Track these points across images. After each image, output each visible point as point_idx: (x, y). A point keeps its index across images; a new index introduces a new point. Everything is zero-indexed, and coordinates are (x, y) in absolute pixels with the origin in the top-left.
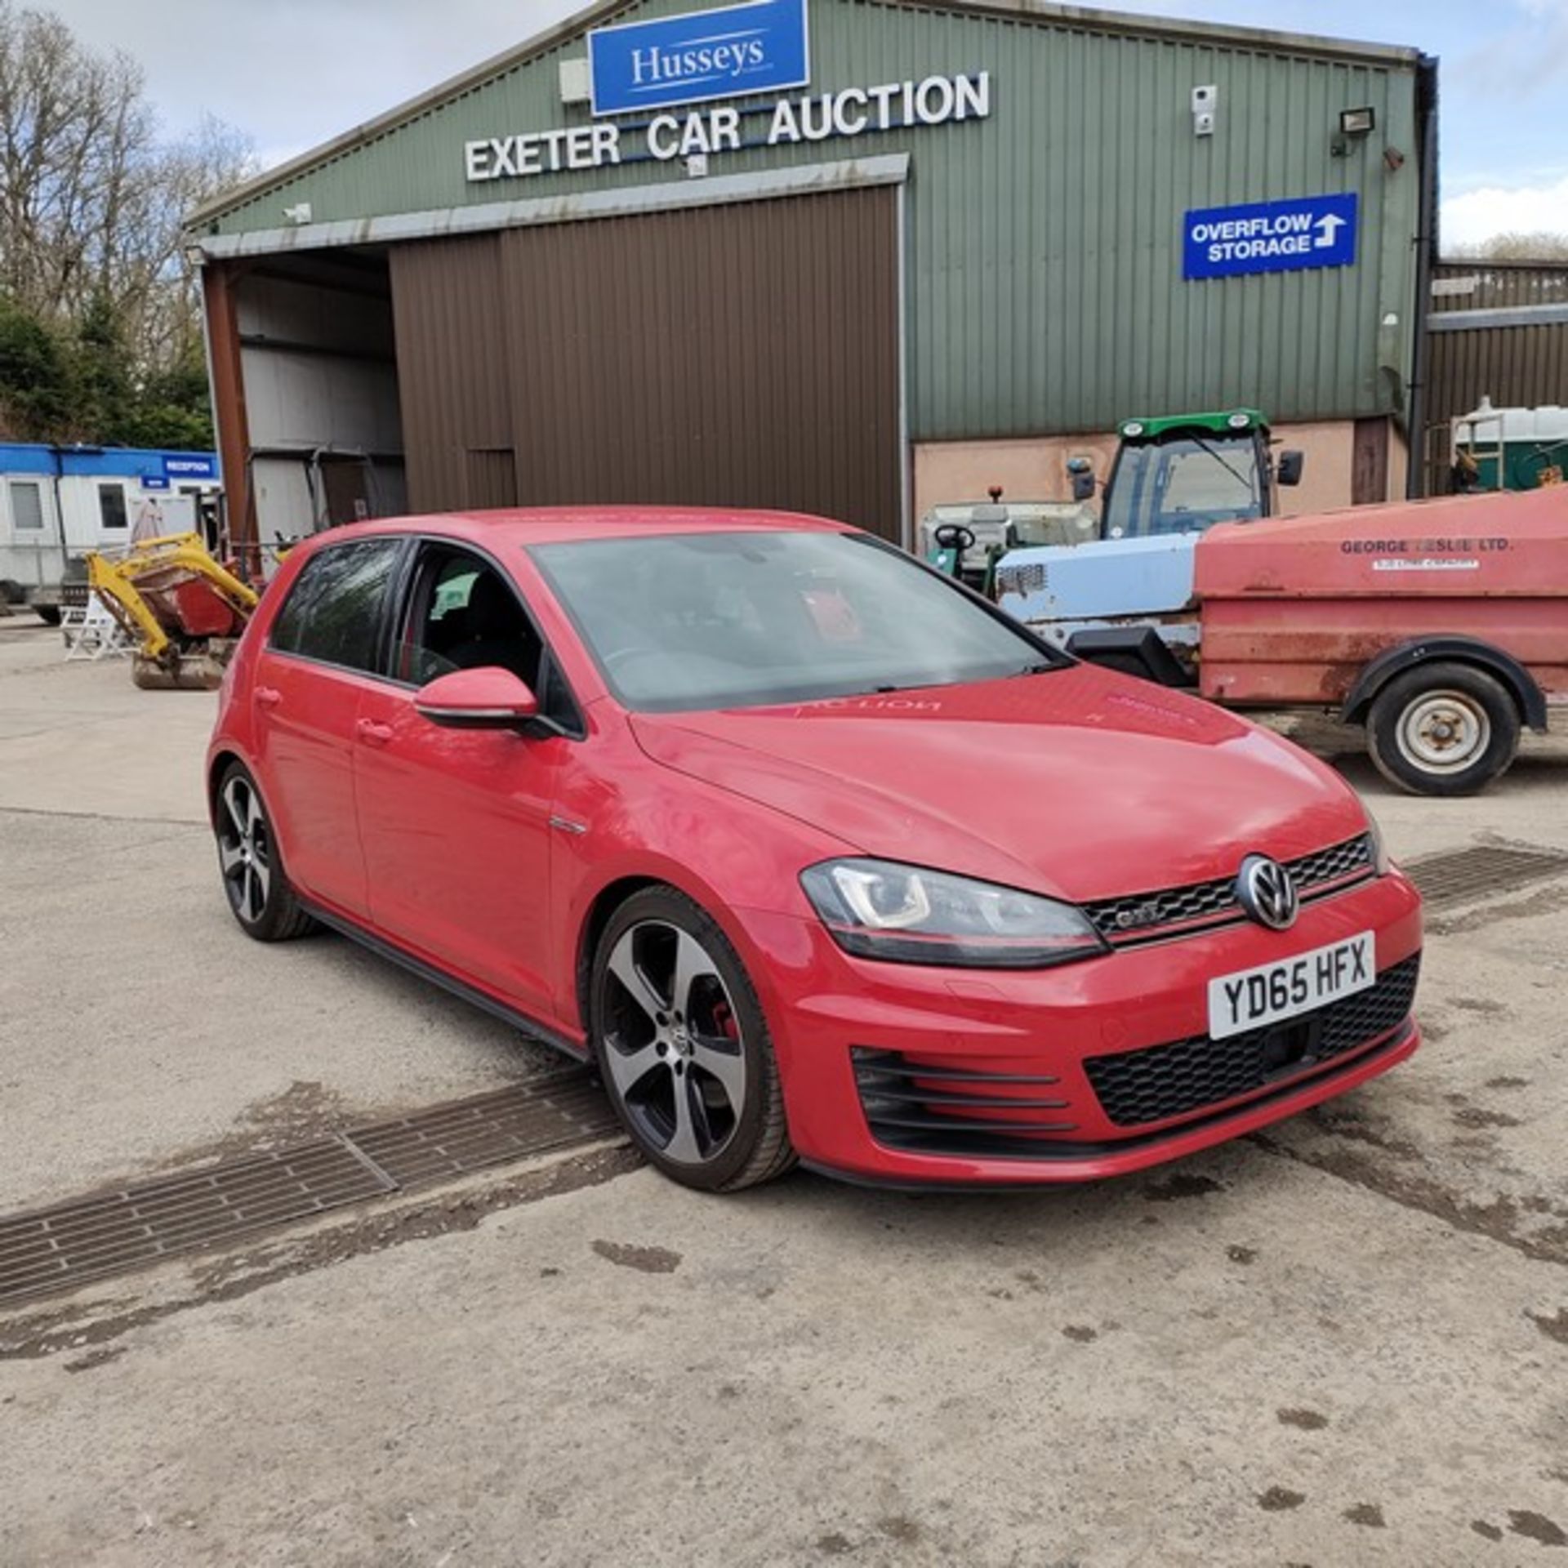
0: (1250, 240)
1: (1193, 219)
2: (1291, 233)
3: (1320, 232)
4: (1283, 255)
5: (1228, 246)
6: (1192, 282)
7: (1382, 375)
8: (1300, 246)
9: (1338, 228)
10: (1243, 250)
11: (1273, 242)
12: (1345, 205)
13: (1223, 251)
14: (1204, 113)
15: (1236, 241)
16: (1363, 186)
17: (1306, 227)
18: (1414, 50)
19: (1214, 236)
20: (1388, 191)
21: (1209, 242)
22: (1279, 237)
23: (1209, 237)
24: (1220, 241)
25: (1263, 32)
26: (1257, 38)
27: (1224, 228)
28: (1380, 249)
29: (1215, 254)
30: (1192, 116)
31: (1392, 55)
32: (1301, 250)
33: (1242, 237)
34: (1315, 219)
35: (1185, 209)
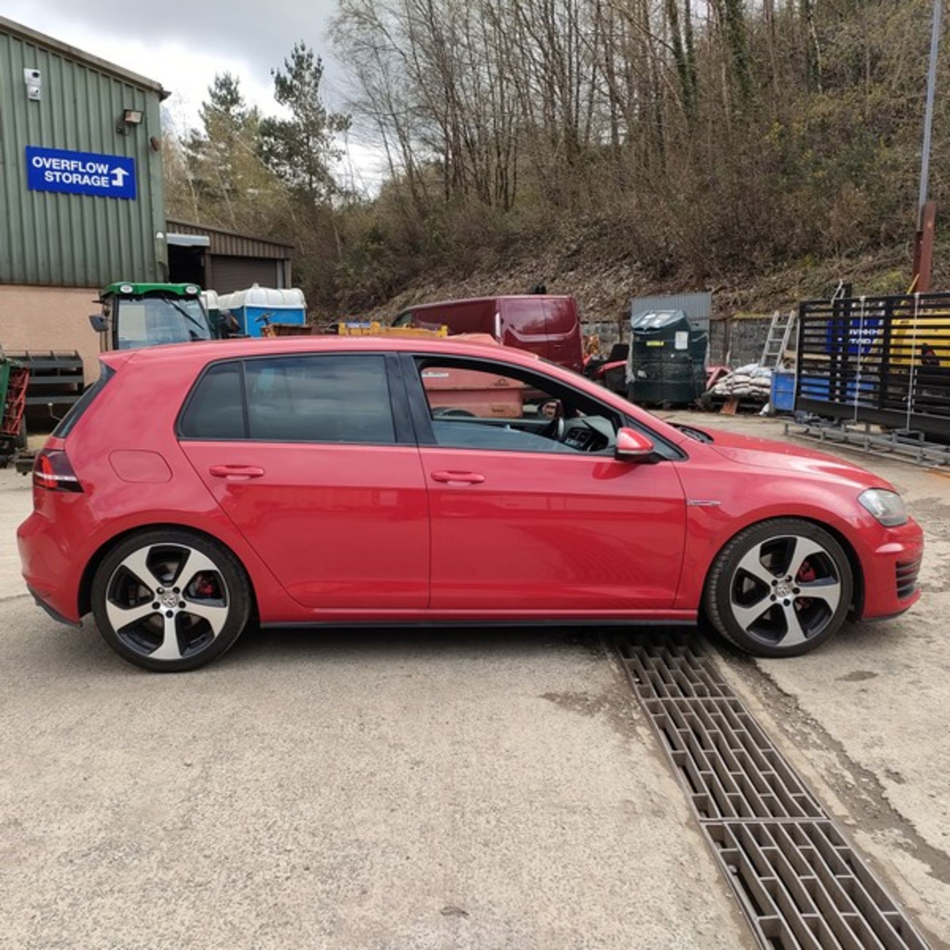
0: (71, 173)
1: (31, 152)
2: (96, 173)
3: (115, 177)
4: (92, 186)
5: (58, 174)
6: (35, 192)
7: (158, 267)
8: (103, 182)
9: (124, 177)
10: (67, 178)
11: (86, 177)
12: (128, 164)
13: (54, 176)
14: (35, 87)
15: (63, 171)
16: (137, 154)
17: (105, 172)
18: (160, 85)
19: (48, 166)
20: (151, 161)
21: (44, 168)
22: (90, 175)
23: (44, 166)
24: (51, 169)
25: (69, 47)
26: (66, 49)
27: (54, 162)
28: (150, 195)
29: (49, 177)
30: (25, 86)
31: (148, 84)
32: (104, 185)
33: (65, 170)
34: (110, 169)
35: (26, 144)
